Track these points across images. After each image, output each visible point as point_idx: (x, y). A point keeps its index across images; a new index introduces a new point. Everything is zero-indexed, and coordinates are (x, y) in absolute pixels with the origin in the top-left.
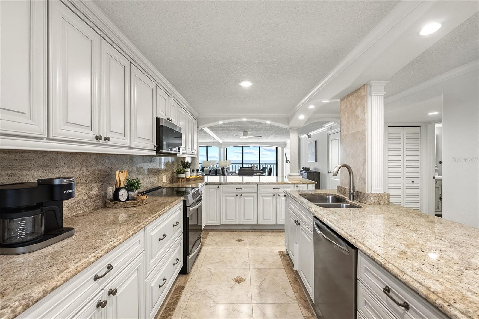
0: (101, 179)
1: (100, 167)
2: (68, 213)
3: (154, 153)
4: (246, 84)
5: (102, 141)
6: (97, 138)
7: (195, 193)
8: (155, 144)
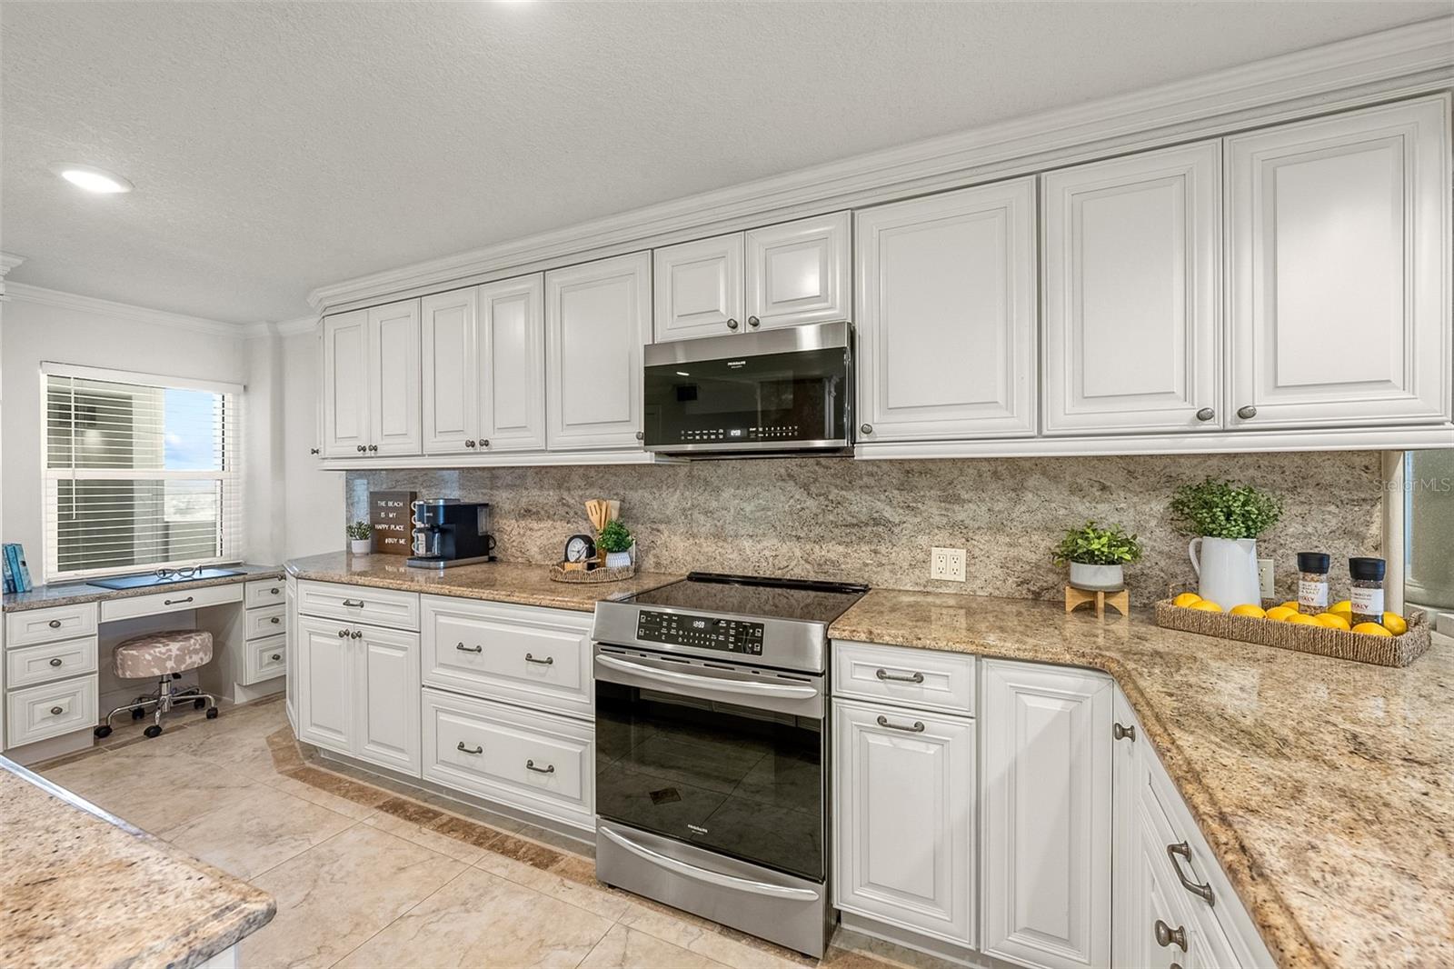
5: (479, 448)
6: (470, 445)
7: (698, 624)
8: (641, 429)
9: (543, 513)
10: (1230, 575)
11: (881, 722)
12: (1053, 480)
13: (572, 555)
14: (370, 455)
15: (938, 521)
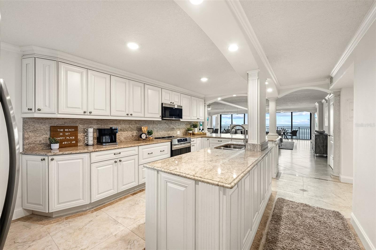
0: (138, 130)
1: (138, 125)
3: (161, 119)
4: (204, 80)
5: (130, 115)
6: (127, 115)
7: (182, 140)
8: (161, 115)
9: (125, 130)
10: (196, 131)
11: (192, 146)
12: (184, 123)
13: (142, 137)
14: (87, 114)
15: (178, 128)
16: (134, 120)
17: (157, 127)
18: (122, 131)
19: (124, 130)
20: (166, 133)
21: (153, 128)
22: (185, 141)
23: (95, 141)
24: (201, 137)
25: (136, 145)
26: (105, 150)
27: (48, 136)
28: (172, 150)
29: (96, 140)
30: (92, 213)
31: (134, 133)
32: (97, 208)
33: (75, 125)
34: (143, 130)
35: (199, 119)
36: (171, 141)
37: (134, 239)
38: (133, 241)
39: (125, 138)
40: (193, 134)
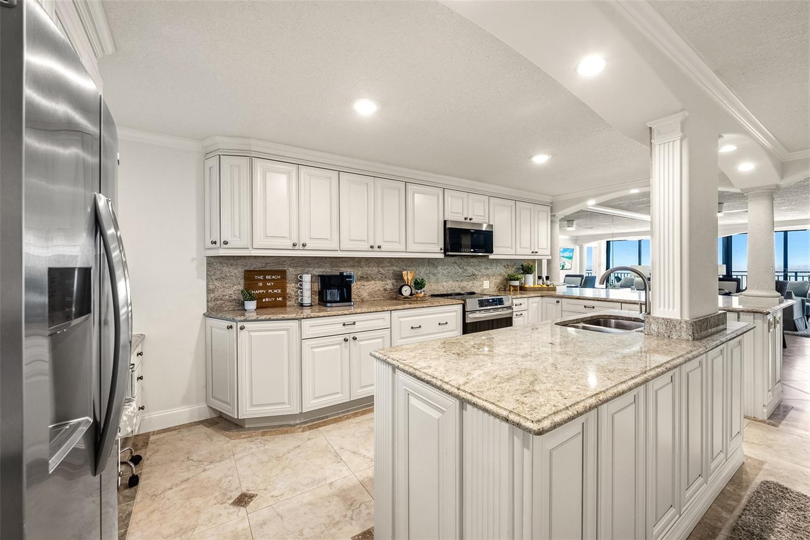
0: (396, 277)
1: (395, 268)
2: (368, 297)
3: (442, 256)
4: (541, 159)
5: (376, 249)
6: (372, 247)
7: (490, 301)
8: (443, 247)
9: (370, 277)
10: (530, 281)
11: (516, 315)
12: (501, 264)
13: (403, 292)
14: (298, 248)
15: (485, 274)
16: (388, 258)
17: (436, 271)
18: (365, 280)
19: (367, 278)
20: (457, 285)
21: (427, 274)
22: (496, 305)
23: (315, 299)
24: (542, 296)
25: (386, 309)
26: (326, 315)
27: (241, 287)
28: (466, 322)
29: (318, 297)
30: (303, 431)
31: (387, 285)
32: (312, 423)
33: (283, 269)
34: (405, 278)
35: (536, 254)
36: (463, 302)
37: (362, 500)
38: (359, 504)
39: (370, 294)
40: (522, 289)
